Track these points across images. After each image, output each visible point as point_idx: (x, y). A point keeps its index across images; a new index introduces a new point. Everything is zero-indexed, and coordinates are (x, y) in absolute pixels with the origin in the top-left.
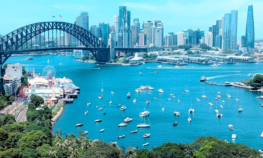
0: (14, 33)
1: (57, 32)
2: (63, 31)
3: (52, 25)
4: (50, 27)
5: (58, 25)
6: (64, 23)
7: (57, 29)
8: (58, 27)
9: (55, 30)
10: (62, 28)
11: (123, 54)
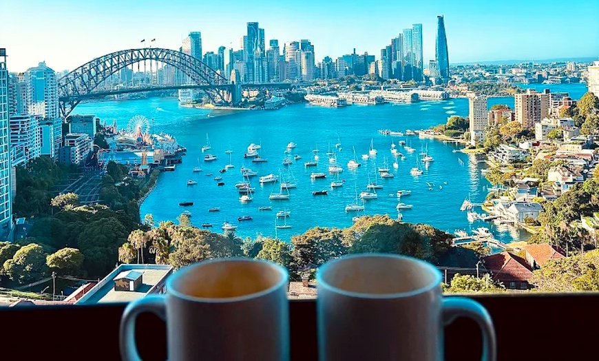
1: (151, 64)
2: (162, 62)
3: (145, 53)
4: (141, 57)
5: (153, 53)
7: (151, 59)
9: (148, 61)
11: (254, 93)
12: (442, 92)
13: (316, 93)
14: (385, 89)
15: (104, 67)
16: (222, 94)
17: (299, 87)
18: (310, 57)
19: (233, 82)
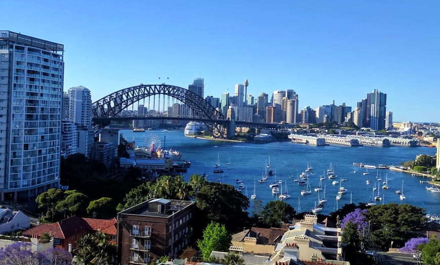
0: (106, 99)
1: (164, 98)
2: (173, 97)
3: (160, 89)
4: (157, 92)
5: (166, 89)
6: (174, 88)
7: (164, 93)
8: (167, 92)
9: (162, 95)
10: (172, 93)
11: (245, 130)
12: (410, 140)
13: (298, 133)
14: (359, 134)
15: (127, 97)
16: (219, 128)
17: (283, 127)
18: (294, 105)
19: (229, 118)
